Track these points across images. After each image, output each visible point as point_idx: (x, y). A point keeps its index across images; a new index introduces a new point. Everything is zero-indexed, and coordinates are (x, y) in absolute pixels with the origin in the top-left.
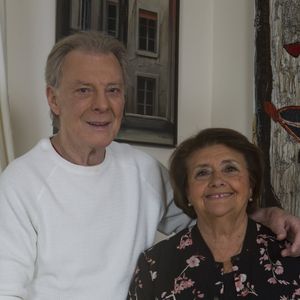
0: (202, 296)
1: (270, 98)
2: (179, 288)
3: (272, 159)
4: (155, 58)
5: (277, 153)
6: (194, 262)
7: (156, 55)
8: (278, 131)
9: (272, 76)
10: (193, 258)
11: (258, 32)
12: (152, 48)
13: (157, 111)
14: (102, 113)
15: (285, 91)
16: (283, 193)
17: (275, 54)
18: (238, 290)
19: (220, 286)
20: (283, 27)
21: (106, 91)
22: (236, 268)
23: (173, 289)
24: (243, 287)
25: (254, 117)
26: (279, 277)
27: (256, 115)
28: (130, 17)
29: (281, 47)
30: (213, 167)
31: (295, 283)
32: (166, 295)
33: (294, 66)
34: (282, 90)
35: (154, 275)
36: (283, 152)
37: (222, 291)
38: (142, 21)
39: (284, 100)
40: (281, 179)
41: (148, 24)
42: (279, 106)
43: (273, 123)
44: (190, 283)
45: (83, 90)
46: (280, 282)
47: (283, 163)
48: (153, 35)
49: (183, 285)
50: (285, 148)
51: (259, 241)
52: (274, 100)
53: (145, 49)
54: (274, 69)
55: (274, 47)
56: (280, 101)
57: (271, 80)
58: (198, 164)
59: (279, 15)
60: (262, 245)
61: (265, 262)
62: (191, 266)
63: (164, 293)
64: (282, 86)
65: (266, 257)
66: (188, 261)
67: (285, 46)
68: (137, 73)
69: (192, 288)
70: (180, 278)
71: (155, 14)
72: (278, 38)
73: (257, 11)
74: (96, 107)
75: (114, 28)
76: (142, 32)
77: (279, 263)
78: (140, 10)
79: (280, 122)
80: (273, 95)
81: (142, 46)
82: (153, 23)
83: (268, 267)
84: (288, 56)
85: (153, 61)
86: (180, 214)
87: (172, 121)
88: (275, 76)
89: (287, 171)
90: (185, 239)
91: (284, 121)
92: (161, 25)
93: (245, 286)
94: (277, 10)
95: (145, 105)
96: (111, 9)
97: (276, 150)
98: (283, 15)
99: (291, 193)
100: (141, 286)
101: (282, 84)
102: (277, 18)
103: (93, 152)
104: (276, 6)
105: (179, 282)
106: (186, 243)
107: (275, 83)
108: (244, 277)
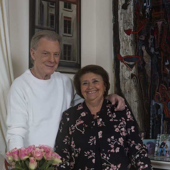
0: (87, 126)
1: (119, 52)
2: (78, 124)
3: (121, 78)
4: (71, 37)
5: (123, 76)
6: (83, 114)
7: (71, 35)
8: (123, 66)
9: (120, 43)
10: (83, 113)
11: (114, 25)
12: (69, 33)
13: (72, 59)
14: (52, 63)
15: (125, 49)
16: (125, 92)
17: (121, 34)
18: (98, 124)
19: (93, 123)
20: (124, 23)
21: (54, 55)
22: (98, 116)
23: (76, 124)
24: (100, 123)
25: (113, 60)
26: (114, 119)
27: (114, 59)
28: (60, 20)
29: (123, 31)
30: (89, 81)
31: (120, 120)
32: (73, 126)
33: (128, 39)
34: (124, 49)
35: (68, 119)
36: (125, 75)
37: (94, 125)
38: (65, 21)
39: (125, 53)
40: (124, 86)
41: (68, 22)
42: (123, 56)
43: (121, 62)
44: (82, 122)
45: (46, 54)
46: (114, 120)
47: (125, 79)
48: (70, 27)
49: (79, 122)
50: (126, 73)
51: (107, 107)
52: (121, 53)
53: (66, 33)
54: (120, 40)
55: (120, 31)
56: (123, 54)
57: (119, 45)
58: (83, 81)
59: (122, 18)
60: (108, 108)
61: (109, 114)
62: (83, 116)
63: (72, 125)
64: (124, 47)
65: (110, 112)
66: (81, 114)
67: (125, 31)
68: (63, 43)
69: (83, 124)
70: (78, 120)
71: (71, 18)
72: (122, 27)
73: (113, 16)
74: (50, 61)
75: (53, 25)
76: (65, 26)
77: (114, 114)
78: (64, 16)
79: (124, 62)
80: (120, 51)
81: (65, 32)
82: (70, 22)
83: (110, 116)
84: (126, 35)
85: (70, 38)
86: (80, 99)
87: (79, 63)
88: (121, 43)
89: (127, 83)
90: (80, 106)
91: (125, 62)
92: (73, 23)
93: (101, 123)
94: (121, 16)
95: (67, 56)
96: (52, 17)
97: (122, 74)
98: (124, 18)
99: (129, 92)
100: (63, 124)
101: (124, 46)
102: (121, 19)
103: (46, 76)
104: (121, 14)
105: (78, 122)
106: (80, 108)
107: (121, 46)
108: (101, 120)
